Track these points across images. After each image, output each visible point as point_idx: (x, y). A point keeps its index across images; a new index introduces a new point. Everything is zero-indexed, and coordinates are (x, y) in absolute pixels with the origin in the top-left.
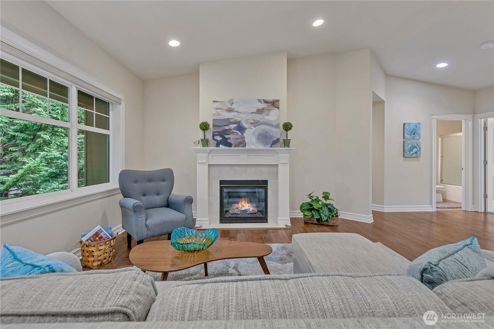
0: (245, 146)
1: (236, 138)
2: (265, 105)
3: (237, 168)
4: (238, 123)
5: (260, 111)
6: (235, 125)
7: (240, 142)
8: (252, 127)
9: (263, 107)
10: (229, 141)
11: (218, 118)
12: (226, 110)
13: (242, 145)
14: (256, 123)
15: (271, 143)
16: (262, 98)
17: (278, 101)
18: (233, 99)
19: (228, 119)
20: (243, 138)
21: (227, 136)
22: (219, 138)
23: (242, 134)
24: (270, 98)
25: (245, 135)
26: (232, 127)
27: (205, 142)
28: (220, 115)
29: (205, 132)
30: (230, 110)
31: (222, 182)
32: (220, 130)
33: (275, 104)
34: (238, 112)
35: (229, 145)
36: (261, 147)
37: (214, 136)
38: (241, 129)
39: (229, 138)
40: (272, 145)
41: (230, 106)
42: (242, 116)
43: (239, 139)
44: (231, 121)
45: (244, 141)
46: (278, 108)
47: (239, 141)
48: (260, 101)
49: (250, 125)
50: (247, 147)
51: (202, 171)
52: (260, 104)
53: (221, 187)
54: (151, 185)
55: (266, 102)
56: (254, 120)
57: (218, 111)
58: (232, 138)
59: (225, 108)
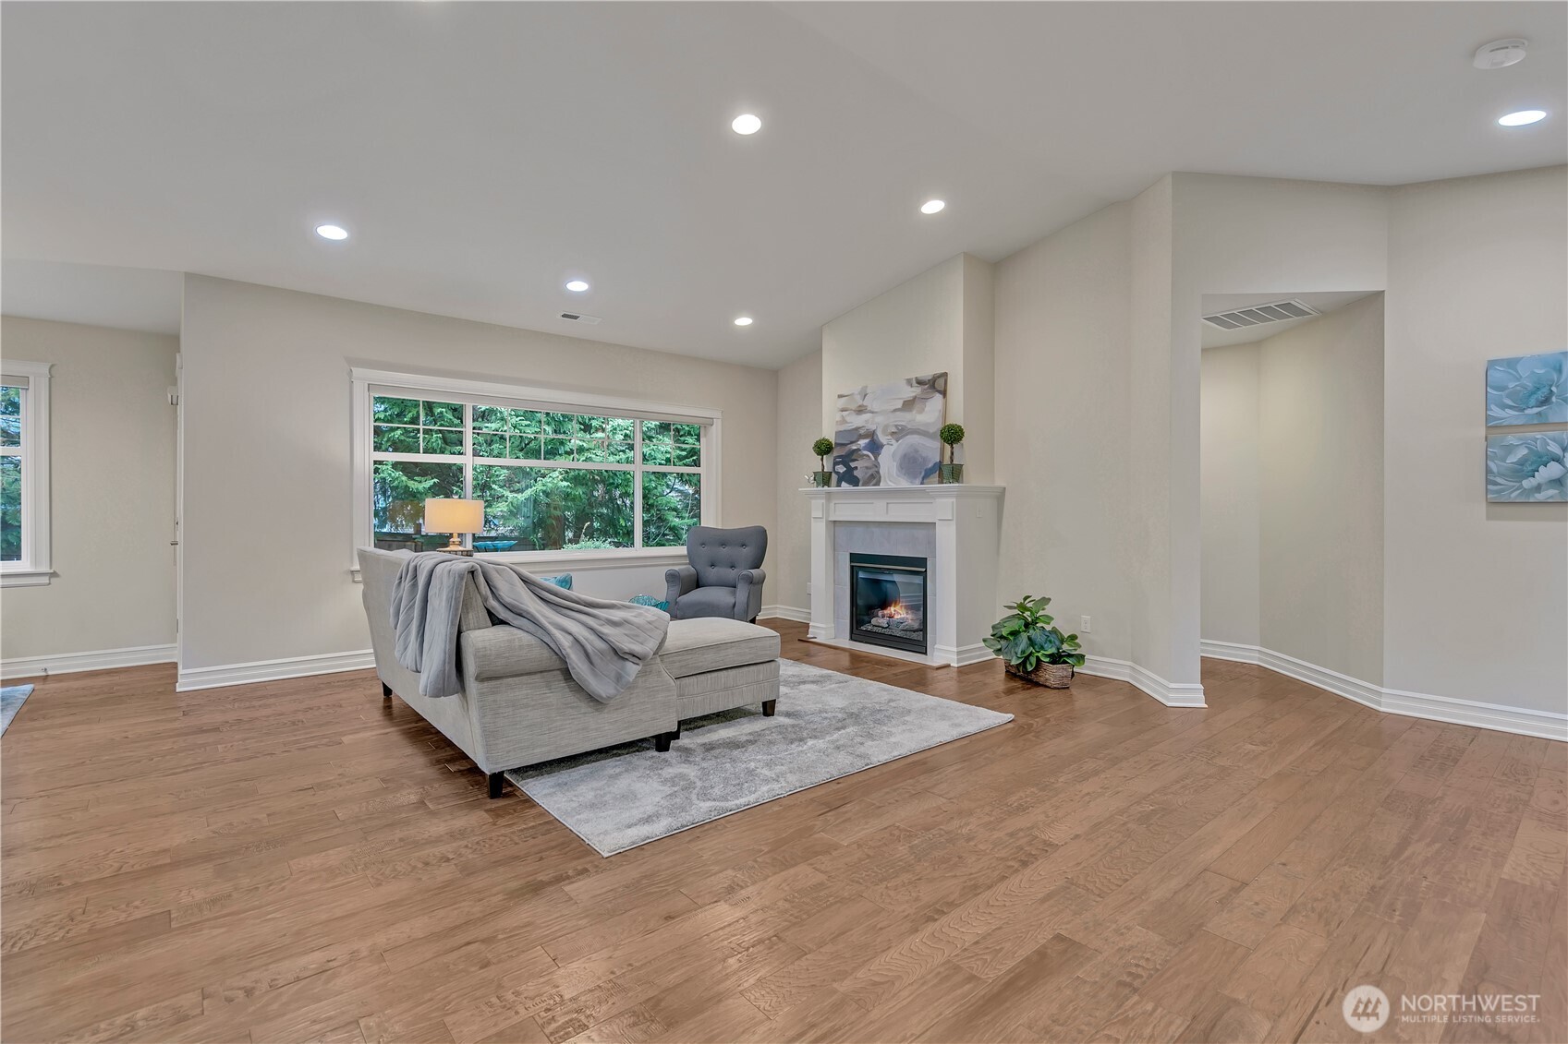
0: (878, 483)
1: (867, 468)
2: (917, 390)
3: (876, 530)
4: (871, 435)
5: (908, 405)
6: (867, 441)
7: (872, 475)
8: (893, 441)
9: (914, 394)
10: (856, 473)
11: (842, 428)
12: (855, 411)
13: (874, 481)
14: (899, 433)
15: (923, 474)
16: (913, 376)
17: (945, 375)
18: (866, 387)
19: (857, 429)
20: (877, 466)
21: (853, 465)
22: (841, 469)
23: (876, 459)
24: (927, 372)
25: (880, 458)
26: (863, 445)
27: (824, 479)
28: (847, 422)
29: (822, 459)
30: (861, 410)
31: (854, 557)
32: (843, 452)
33: (936, 385)
34: (873, 413)
35: (854, 481)
36: (904, 484)
37: (835, 464)
38: (875, 447)
39: (856, 468)
40: (923, 479)
41: (860, 403)
42: (879, 419)
43: (870, 468)
44: (862, 432)
45: (878, 472)
46: (944, 393)
47: (870, 472)
48: (909, 382)
49: (890, 437)
50: (882, 485)
51: (819, 532)
52: (909, 389)
53: (852, 567)
54: (724, 551)
55: (920, 382)
56: (896, 426)
57: (845, 413)
58: (860, 466)
59: (854, 406)
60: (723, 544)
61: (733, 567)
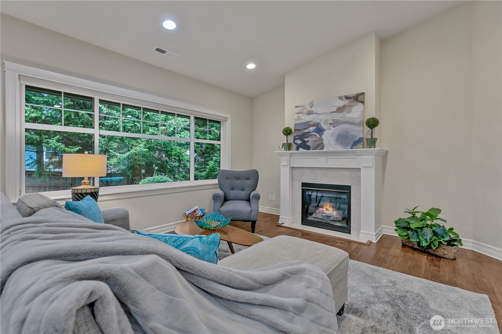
0: (323, 148)
1: (315, 141)
2: (346, 102)
3: (318, 172)
4: (317, 125)
5: (340, 110)
6: (314, 128)
7: (318, 144)
8: (331, 128)
9: (344, 104)
10: (308, 144)
11: (298, 122)
12: (306, 113)
13: (320, 148)
14: (335, 123)
15: (352, 143)
16: (343, 94)
17: (363, 94)
18: (313, 102)
19: (308, 122)
20: (321, 140)
21: (306, 140)
22: (299, 142)
23: (321, 136)
24: (353, 92)
25: (323, 136)
26: (311, 130)
27: (289, 147)
28: (301, 119)
29: (287, 137)
30: (310, 113)
31: (304, 184)
32: (300, 133)
33: (359, 98)
34: (317, 114)
35: (308, 148)
36: (340, 148)
37: (295, 139)
38: (320, 131)
39: (308, 141)
40: (352, 146)
41: (309, 109)
42: (321, 117)
43: (317, 141)
44: (311, 123)
45: (322, 143)
46: (363, 102)
47: (317, 143)
48: (340, 98)
49: (329, 126)
50: (325, 149)
51: (285, 173)
52: (341, 101)
53: (303, 190)
54: (238, 182)
55: (347, 98)
56: (333, 120)
57: (300, 115)
58: (310, 141)
59: (306, 111)
60: (237, 179)
61: (243, 190)
